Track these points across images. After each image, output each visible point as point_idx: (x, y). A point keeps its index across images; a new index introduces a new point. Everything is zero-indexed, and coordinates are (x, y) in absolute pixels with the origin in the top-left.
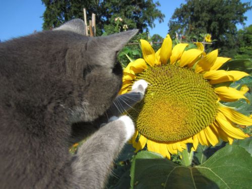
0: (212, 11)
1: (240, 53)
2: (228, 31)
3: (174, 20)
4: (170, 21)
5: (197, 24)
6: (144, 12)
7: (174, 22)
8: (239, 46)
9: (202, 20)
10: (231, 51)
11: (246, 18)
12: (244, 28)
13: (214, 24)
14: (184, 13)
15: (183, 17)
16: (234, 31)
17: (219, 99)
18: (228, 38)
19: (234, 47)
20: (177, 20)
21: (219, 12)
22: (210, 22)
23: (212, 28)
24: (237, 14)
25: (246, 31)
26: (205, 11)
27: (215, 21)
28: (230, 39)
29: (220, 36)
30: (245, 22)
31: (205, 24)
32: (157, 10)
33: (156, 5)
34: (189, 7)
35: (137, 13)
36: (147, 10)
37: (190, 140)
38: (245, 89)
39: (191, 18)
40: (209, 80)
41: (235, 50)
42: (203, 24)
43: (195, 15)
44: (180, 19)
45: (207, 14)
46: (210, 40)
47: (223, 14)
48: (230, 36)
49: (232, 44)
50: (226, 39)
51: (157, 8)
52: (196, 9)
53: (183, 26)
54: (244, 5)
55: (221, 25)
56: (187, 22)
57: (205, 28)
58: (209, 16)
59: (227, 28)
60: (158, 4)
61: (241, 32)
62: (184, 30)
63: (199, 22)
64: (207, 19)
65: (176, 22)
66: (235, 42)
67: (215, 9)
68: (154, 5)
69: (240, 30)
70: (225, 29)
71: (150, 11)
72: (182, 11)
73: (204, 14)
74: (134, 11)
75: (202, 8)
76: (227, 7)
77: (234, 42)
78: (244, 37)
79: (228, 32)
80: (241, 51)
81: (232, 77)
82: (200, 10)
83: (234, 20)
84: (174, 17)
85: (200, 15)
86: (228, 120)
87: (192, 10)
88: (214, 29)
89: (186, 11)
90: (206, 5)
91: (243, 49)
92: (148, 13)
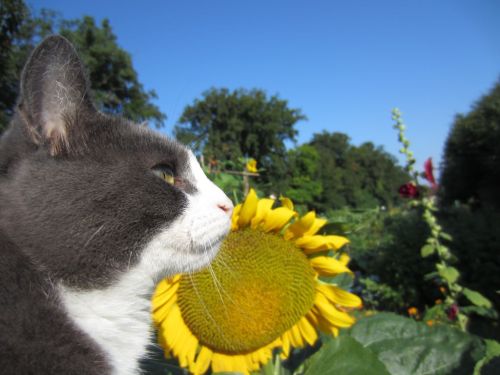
0: (245, 116)
1: (295, 187)
2: (273, 150)
3: (184, 126)
4: (177, 128)
5: (224, 135)
6: (125, 106)
7: (183, 129)
8: (291, 174)
9: (232, 130)
10: (281, 183)
11: (297, 132)
12: (296, 147)
13: (251, 138)
14: (201, 116)
15: (199, 121)
16: (282, 151)
17: (317, 275)
18: (274, 161)
19: (285, 177)
20: (189, 125)
21: (257, 119)
22: (244, 134)
23: (248, 144)
24: (284, 125)
25: (299, 153)
26: (236, 116)
27: (252, 132)
28: (277, 165)
29: (262, 157)
30: (296, 137)
31: (237, 138)
32: (151, 106)
33: (150, 96)
34: (209, 105)
35: (111, 106)
36: (132, 102)
37: (277, 343)
38: (346, 259)
39: (213, 125)
40: (303, 249)
41: (287, 182)
42: (234, 136)
43: (219, 120)
44: (194, 124)
45: (239, 121)
46: (254, 169)
47: (263, 122)
48: (277, 158)
49: (282, 171)
50: (271, 163)
51: (152, 101)
52: (220, 111)
53: (200, 137)
54: (292, 112)
55: (261, 140)
56: (207, 131)
57: (237, 144)
58: (242, 123)
59: (271, 145)
60: (154, 95)
61: (292, 153)
62: (202, 144)
63: (228, 132)
64: (240, 129)
65: (188, 129)
66: (286, 168)
67: (251, 114)
68: (146, 96)
69: (291, 150)
70: (268, 147)
71: (138, 106)
72: (197, 112)
73: (234, 120)
74: (106, 101)
75: (230, 110)
76: (269, 113)
77: (283, 168)
78: (297, 162)
79: (274, 153)
80: (295, 184)
81: (332, 245)
82: (227, 112)
83: (280, 133)
84: (182, 121)
85: (229, 122)
86: (331, 302)
87: (214, 111)
88: (252, 145)
89: (204, 111)
90: (236, 106)
91: (298, 180)
92: (133, 109)
